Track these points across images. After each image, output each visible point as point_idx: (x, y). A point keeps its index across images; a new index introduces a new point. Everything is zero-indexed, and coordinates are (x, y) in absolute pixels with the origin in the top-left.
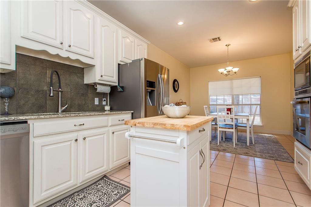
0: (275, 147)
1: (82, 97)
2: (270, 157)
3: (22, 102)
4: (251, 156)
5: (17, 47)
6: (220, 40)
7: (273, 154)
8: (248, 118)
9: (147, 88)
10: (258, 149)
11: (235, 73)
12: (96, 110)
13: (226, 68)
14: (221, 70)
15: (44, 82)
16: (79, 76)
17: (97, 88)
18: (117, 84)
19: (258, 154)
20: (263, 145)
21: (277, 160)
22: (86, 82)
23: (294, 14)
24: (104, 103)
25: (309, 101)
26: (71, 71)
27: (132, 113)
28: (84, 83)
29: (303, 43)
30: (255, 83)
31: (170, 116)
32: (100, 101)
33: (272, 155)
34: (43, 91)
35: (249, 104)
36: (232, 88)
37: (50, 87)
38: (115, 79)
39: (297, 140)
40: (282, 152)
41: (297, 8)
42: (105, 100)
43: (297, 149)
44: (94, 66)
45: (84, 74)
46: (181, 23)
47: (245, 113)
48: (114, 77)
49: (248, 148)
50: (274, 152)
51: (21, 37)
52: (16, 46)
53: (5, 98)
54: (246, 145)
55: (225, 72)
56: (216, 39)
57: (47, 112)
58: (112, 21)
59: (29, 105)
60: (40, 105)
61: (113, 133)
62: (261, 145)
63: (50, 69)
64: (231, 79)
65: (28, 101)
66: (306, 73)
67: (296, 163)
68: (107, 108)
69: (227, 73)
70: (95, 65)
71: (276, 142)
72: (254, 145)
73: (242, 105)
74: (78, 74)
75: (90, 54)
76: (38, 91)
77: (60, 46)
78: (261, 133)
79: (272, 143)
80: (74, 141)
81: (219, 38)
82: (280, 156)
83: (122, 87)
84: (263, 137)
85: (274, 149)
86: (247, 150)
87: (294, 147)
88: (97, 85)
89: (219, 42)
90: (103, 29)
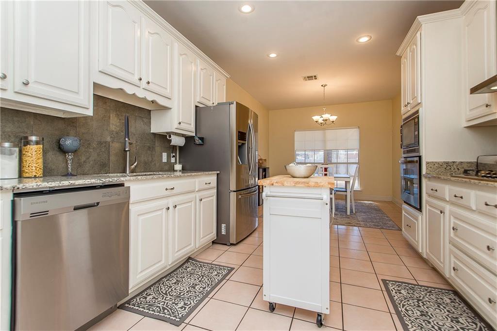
0: (378, 215)
1: (148, 152)
2: (375, 225)
3: (83, 159)
4: (355, 226)
5: (96, 85)
6: (316, 79)
7: (376, 222)
8: (347, 180)
9: (239, 141)
10: (360, 218)
11: (333, 122)
12: (164, 169)
13: (323, 116)
14: (316, 118)
15: (107, 129)
16: (145, 121)
17: (171, 140)
18: (194, 134)
19: (362, 223)
20: (364, 213)
21: (383, 228)
22: (154, 130)
23: (402, 65)
24: (173, 160)
25: (417, 161)
26: (137, 115)
27: (217, 174)
28: (151, 132)
29: (412, 100)
30: (352, 136)
31: (297, 176)
32: (169, 157)
33: (377, 224)
34: (106, 142)
35: (345, 162)
36: (324, 141)
37: (125, 138)
38: (192, 126)
39: (405, 202)
40: (387, 220)
41: (405, 60)
42: (174, 156)
43: (405, 212)
44: (171, 109)
45: (150, 119)
46: (273, 55)
47: (340, 174)
48: (192, 124)
49: (349, 218)
50: (378, 220)
51: (99, 71)
52: (94, 83)
53: (69, 153)
54: (347, 214)
55: (320, 120)
56: (312, 77)
57: (109, 173)
58: (187, 45)
59: (91, 163)
60: (102, 162)
61: (201, 200)
62: (363, 214)
63: (114, 111)
64: (324, 129)
65: (90, 156)
66: (415, 132)
67: (404, 228)
68: (178, 167)
69: (323, 122)
70: (171, 107)
71: (377, 210)
72: (355, 214)
73: (337, 163)
74: (144, 119)
75: (167, 93)
76: (100, 143)
77: (137, 82)
78: (360, 200)
79: (374, 211)
80: (164, 210)
81: (315, 76)
82: (385, 224)
83: (202, 139)
84: (363, 205)
85: (378, 218)
86: (349, 219)
87: (402, 211)
88: (172, 135)
89: (314, 81)
90: (181, 58)
